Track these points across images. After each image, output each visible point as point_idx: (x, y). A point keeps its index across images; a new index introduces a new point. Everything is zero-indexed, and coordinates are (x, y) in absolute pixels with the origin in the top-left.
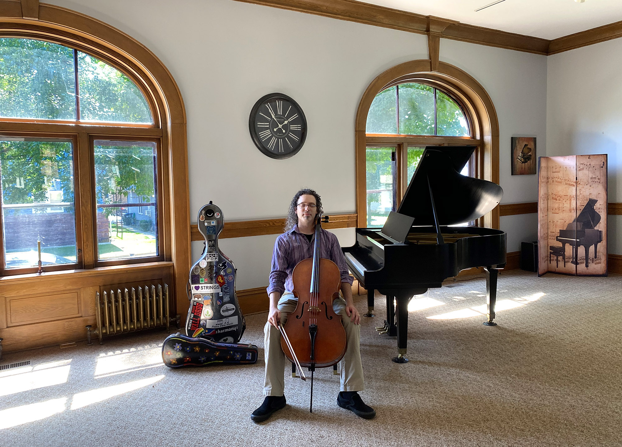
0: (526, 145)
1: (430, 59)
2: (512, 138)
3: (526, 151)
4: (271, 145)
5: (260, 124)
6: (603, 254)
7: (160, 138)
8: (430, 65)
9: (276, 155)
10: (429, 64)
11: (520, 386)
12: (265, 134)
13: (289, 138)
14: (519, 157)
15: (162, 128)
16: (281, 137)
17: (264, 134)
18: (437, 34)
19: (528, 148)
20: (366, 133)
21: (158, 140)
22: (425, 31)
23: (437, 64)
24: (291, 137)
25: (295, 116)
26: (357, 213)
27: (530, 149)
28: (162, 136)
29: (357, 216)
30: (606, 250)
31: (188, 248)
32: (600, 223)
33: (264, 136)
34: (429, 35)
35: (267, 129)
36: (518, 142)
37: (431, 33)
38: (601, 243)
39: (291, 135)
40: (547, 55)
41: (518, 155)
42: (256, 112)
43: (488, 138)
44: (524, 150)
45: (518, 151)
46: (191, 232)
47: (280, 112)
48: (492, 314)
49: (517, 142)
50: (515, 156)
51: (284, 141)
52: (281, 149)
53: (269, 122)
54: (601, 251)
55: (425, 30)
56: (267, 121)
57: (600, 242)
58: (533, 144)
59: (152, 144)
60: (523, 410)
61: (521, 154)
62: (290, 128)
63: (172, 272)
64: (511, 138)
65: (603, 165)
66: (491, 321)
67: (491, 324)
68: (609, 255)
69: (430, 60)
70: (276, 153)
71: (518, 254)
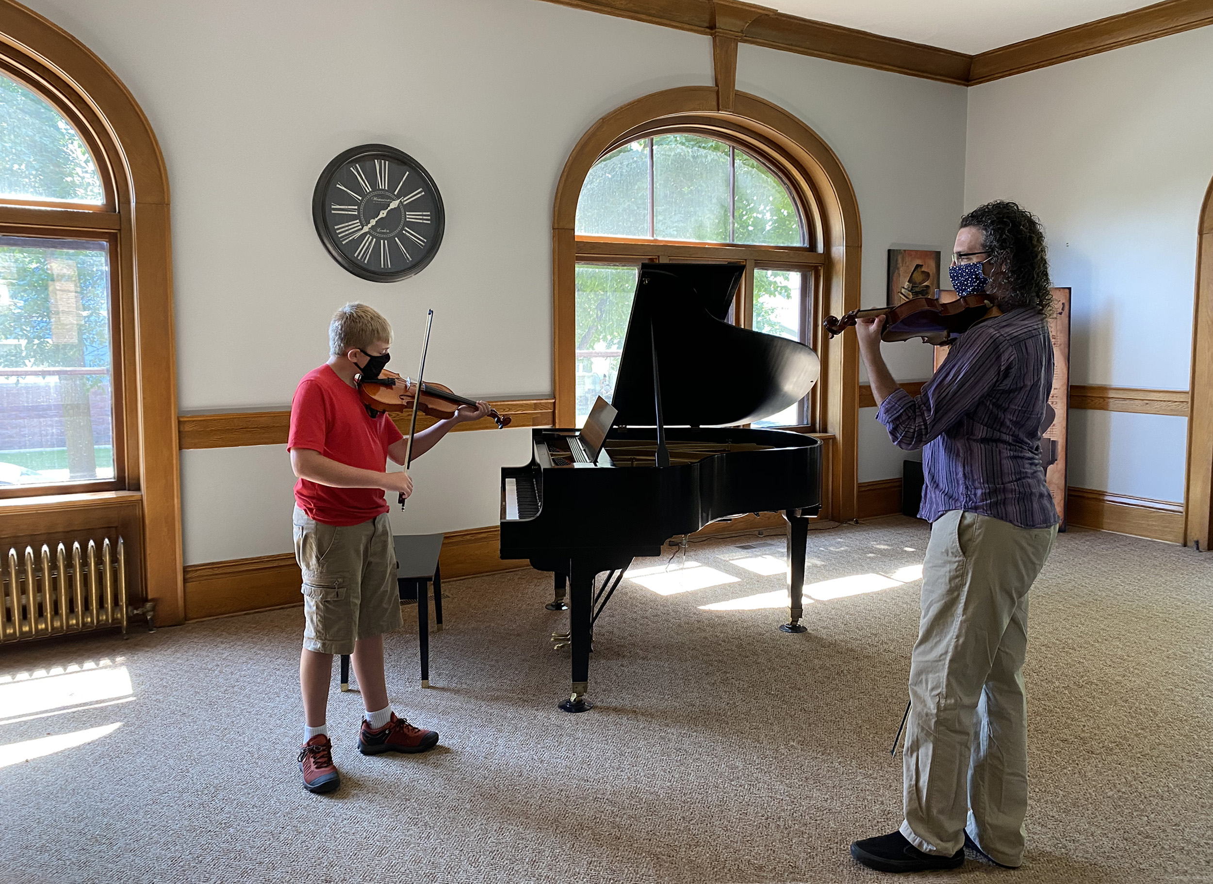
0: (918, 266)
1: (717, 85)
2: (889, 251)
3: (918, 277)
4: (363, 253)
5: (337, 209)
6: (1058, 487)
7: (116, 233)
8: (715, 98)
9: (374, 273)
10: (714, 95)
11: (797, 766)
12: (346, 230)
13: (404, 239)
14: (903, 291)
15: (119, 212)
16: (385, 236)
17: (347, 228)
18: (732, 35)
19: (923, 272)
20: (576, 233)
21: (113, 239)
22: (707, 27)
23: (732, 96)
24: (408, 237)
25: (418, 194)
26: (555, 398)
27: (927, 275)
28: (120, 230)
29: (554, 403)
30: (1063, 478)
31: (173, 465)
32: (1054, 425)
33: (347, 233)
34: (715, 36)
35: (354, 218)
36: (903, 261)
37: (719, 32)
38: (1055, 464)
39: (408, 232)
40: (967, 86)
41: (900, 286)
42: (329, 182)
43: (839, 250)
44: (913, 275)
45: (901, 278)
46: (179, 432)
47: (383, 184)
48: (797, 609)
49: (900, 260)
50: (895, 289)
51: (392, 244)
52: (385, 262)
53: (359, 205)
54: (1054, 481)
55: (706, 24)
56: (353, 201)
57: (1052, 462)
58: (932, 264)
59: (100, 244)
60: (781, 823)
61: (907, 283)
62: (406, 218)
63: (138, 512)
64: (887, 253)
65: (1063, 309)
66: (795, 623)
67: (795, 628)
68: (1068, 489)
69: (717, 88)
70: (372, 268)
71: (898, 484)
